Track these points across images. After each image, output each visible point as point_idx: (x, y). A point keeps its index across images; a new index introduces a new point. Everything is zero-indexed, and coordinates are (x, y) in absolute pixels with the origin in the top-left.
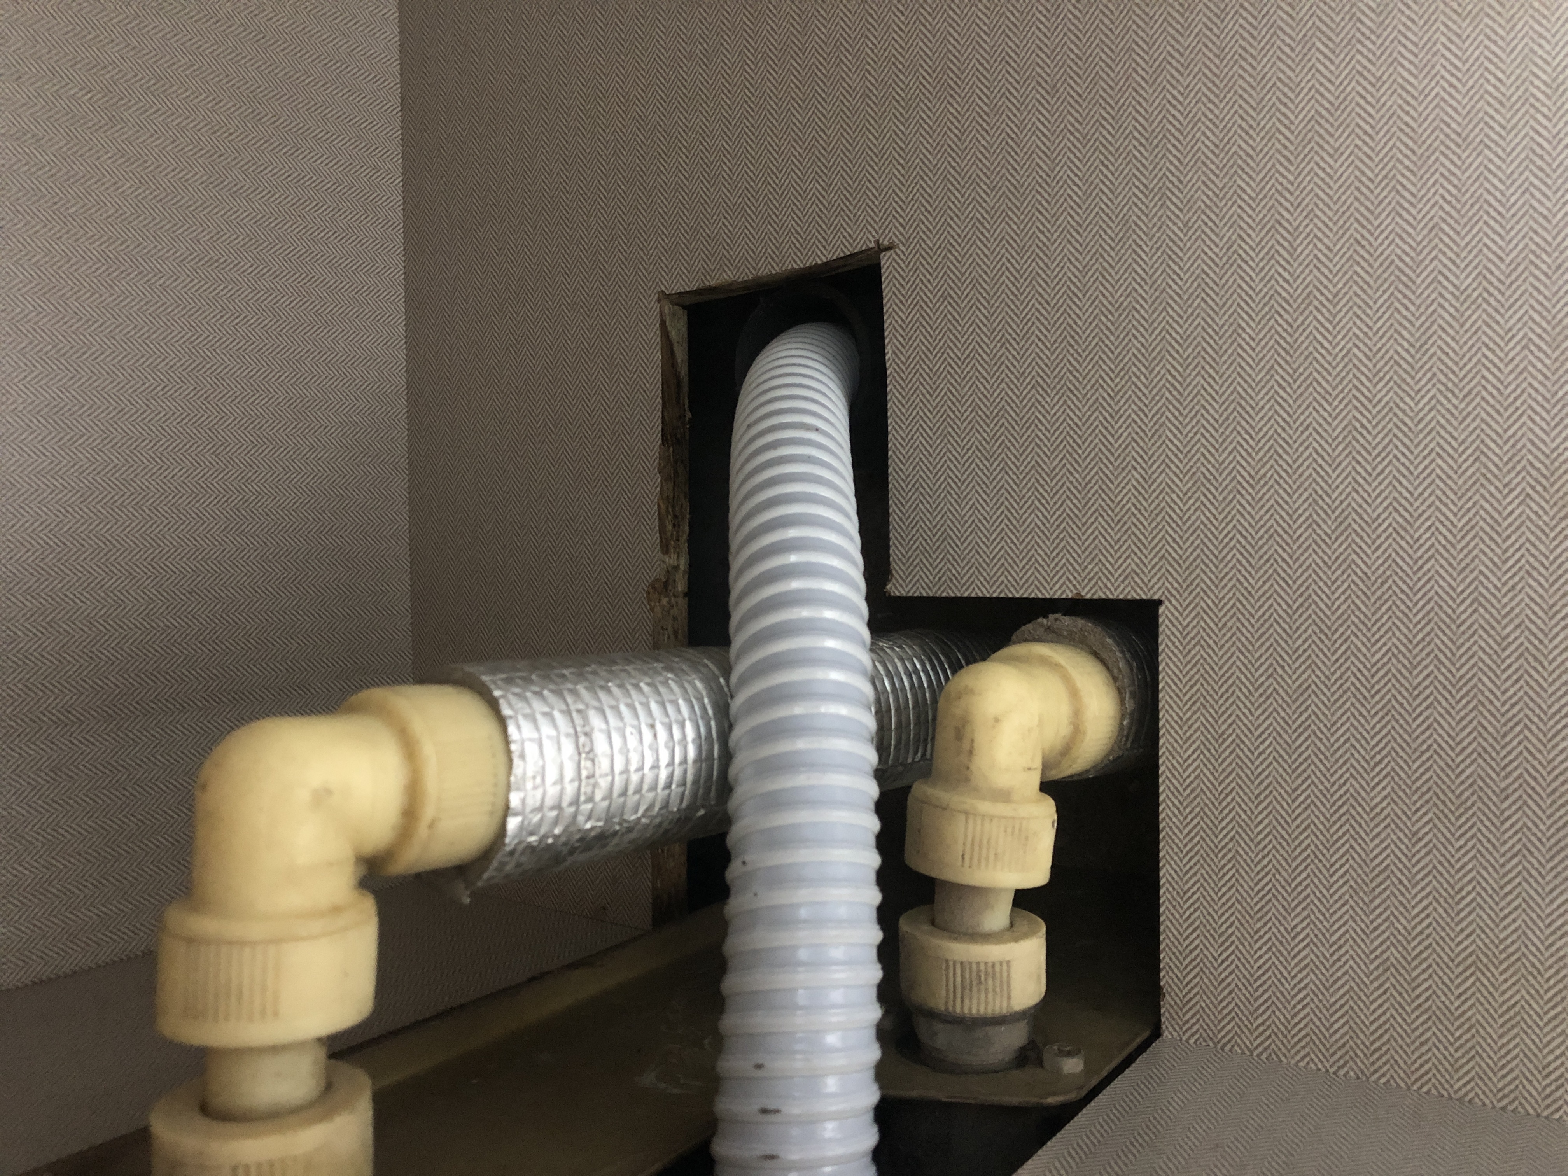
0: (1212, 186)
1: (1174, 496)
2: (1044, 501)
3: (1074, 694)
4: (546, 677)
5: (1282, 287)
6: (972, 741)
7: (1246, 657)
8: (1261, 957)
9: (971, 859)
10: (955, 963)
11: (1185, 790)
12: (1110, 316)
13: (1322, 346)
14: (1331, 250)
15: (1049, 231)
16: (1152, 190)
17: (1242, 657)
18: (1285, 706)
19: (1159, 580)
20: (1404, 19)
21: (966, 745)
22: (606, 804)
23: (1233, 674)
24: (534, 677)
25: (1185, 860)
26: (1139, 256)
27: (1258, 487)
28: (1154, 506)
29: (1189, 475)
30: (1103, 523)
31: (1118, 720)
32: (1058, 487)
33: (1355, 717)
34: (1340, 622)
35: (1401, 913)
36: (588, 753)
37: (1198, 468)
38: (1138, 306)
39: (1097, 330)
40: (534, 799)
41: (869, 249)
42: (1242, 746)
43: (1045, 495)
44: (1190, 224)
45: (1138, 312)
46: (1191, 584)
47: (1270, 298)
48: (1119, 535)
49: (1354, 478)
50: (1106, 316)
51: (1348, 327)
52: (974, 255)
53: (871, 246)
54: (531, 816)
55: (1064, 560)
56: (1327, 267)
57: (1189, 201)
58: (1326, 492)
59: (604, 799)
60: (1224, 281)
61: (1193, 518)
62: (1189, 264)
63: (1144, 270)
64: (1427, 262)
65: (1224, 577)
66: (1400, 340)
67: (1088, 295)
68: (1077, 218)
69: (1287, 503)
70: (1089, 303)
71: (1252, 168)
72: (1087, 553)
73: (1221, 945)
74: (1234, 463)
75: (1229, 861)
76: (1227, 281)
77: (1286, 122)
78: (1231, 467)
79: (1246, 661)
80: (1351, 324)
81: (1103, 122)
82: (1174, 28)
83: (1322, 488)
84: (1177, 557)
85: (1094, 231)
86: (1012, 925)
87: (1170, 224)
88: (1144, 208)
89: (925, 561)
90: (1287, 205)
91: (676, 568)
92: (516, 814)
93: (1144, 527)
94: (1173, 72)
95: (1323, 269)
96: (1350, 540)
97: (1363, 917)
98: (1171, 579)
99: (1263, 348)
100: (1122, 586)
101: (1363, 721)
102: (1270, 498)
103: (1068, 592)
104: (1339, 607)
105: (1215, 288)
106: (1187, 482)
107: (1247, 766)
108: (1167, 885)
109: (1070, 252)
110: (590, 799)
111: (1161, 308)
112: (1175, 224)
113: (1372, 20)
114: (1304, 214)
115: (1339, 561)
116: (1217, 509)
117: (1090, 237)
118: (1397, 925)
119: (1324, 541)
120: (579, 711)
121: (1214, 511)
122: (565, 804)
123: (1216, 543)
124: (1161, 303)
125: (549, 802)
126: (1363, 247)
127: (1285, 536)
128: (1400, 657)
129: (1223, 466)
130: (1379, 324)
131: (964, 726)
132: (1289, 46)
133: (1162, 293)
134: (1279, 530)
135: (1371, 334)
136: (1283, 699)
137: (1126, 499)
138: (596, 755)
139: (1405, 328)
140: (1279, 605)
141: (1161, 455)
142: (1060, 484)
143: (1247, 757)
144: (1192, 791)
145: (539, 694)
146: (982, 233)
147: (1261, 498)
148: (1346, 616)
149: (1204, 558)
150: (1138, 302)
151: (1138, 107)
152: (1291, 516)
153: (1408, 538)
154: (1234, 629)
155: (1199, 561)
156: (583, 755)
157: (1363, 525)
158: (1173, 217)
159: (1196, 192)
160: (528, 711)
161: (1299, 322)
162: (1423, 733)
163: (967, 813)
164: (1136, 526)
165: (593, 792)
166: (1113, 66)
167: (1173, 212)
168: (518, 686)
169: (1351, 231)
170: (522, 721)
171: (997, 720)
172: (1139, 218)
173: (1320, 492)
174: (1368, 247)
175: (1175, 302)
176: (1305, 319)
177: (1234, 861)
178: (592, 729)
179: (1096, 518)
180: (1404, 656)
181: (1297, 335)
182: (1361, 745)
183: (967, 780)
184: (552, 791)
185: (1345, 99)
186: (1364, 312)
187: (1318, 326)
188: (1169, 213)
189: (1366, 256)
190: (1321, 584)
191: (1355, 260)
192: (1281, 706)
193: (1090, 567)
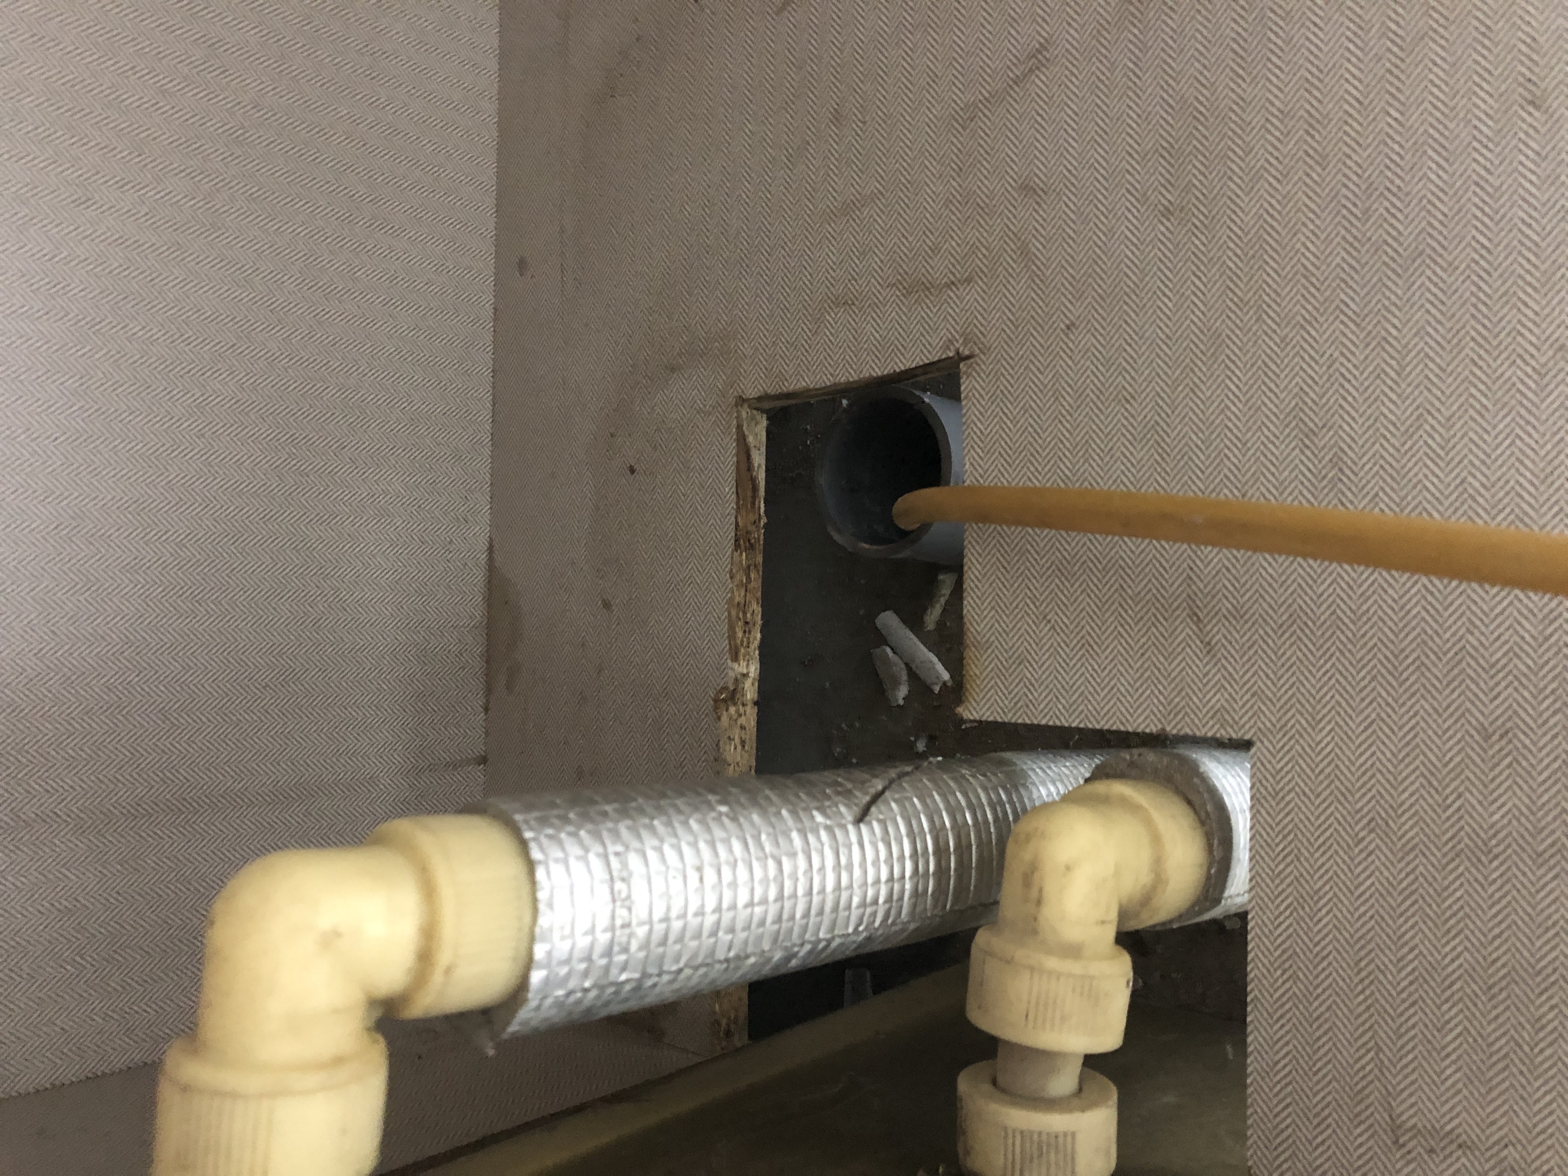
0: (1312, 300)
1: (1268, 629)
2: (1127, 627)
3: (1156, 839)
4: (585, 817)
5: (1388, 408)
6: (1041, 890)
7: (1345, 808)
8: (1361, 1145)
9: (1036, 1019)
10: (1014, 1131)
11: (1276, 950)
12: (1200, 435)
13: (1433, 473)
14: (1444, 371)
15: (1136, 343)
16: (1248, 302)
17: (1341, 808)
18: (1388, 864)
19: (1250, 719)
20: (1524, 126)
21: (1034, 894)
22: (642, 955)
23: (1330, 826)
24: (572, 815)
25: (1276, 1028)
26: (1233, 372)
27: (1360, 623)
28: (1246, 638)
29: (1285, 606)
30: (1191, 653)
31: (1205, 868)
32: (1142, 613)
33: (1470, 884)
34: (1452, 775)
35: (1522, 1109)
36: (624, 900)
37: (1295, 601)
38: (1230, 425)
39: (1186, 448)
40: (562, 948)
41: (948, 358)
42: (1340, 905)
43: (1129, 620)
44: (1288, 340)
45: (1231, 430)
46: (1286, 725)
47: (1376, 420)
48: (1208, 668)
49: (1469, 619)
50: (1196, 435)
51: (1463, 453)
52: (1058, 367)
53: (951, 355)
54: (557, 969)
55: (1148, 692)
56: (1439, 389)
57: (1286, 315)
58: (1436, 632)
59: (640, 949)
60: (1324, 400)
61: (1288, 654)
62: (1286, 382)
63: (1237, 386)
64: (1552, 386)
65: (1321, 720)
66: (1522, 469)
67: (1176, 412)
68: (1167, 331)
69: (1393, 642)
70: (1178, 420)
71: (1356, 282)
72: (1173, 685)
73: (1315, 1128)
74: (1334, 596)
75: (1325, 1033)
76: (1329, 400)
77: (1394, 233)
78: (1331, 599)
79: (1345, 813)
80: (1466, 451)
81: (1196, 231)
82: (1273, 135)
83: (1431, 627)
84: (1270, 695)
85: (1184, 345)
86: (1080, 1090)
87: (1267, 339)
88: (1238, 322)
89: (1000, 684)
90: (1395, 321)
91: (745, 676)
92: (541, 967)
93: (1235, 660)
94: (1271, 180)
95: (1435, 390)
96: (1464, 686)
97: (1479, 1109)
98: (1263, 718)
99: (1367, 473)
100: (1211, 723)
101: (1479, 889)
102: (1374, 636)
103: (1152, 726)
104: (1451, 759)
105: (1314, 408)
106: (1283, 614)
107: (1345, 928)
108: (1256, 1054)
109: (1159, 366)
110: (625, 950)
111: (1255, 427)
112: (1271, 338)
113: (1488, 127)
114: (1414, 330)
115: (1452, 709)
116: (1314, 645)
117: (1181, 350)
118: (1516, 1120)
119: (1434, 686)
120: (617, 854)
121: (1311, 646)
122: (595, 957)
123: (1314, 682)
124: (1255, 422)
125: (577, 955)
126: (1480, 368)
127: (1390, 678)
128: (1523, 820)
129: (1322, 599)
130: (1499, 451)
131: (1033, 873)
132: (1398, 154)
133: (1256, 411)
134: (1383, 671)
135: (1488, 461)
136: (1386, 856)
137: (1216, 629)
138: (632, 902)
139: (1528, 457)
140: (1383, 753)
141: (1253, 584)
142: (1145, 610)
143: (1346, 918)
144: (1284, 952)
145: (574, 835)
146: (1066, 344)
147: (1363, 636)
148: (1459, 770)
149: (1300, 697)
150: (1230, 420)
151: (1233, 217)
152: (1396, 657)
153: (1531, 688)
154: (1333, 776)
155: (1294, 700)
156: (618, 904)
157: (1480, 670)
158: (1269, 332)
159: (1295, 305)
160: (560, 855)
161: (1407, 447)
162: (1549, 906)
163: (1032, 969)
164: (1226, 658)
165: (629, 943)
166: (1207, 174)
167: (1270, 327)
168: (552, 826)
169: (1467, 350)
170: (553, 866)
171: (1068, 868)
172: (1233, 331)
173: (1430, 632)
174: (1485, 368)
175: (1272, 422)
176: (1414, 445)
177: (1331, 1034)
178: (631, 874)
179: (1184, 649)
180: (1527, 818)
181: (1404, 461)
182: (1477, 915)
183: (1035, 932)
184: (583, 942)
185: (1460, 210)
186: (1481, 438)
187: (1429, 451)
188: (1265, 328)
189: (1484, 377)
190: (1430, 732)
191: (1470, 382)
192: (1384, 864)
193: (1177, 700)
